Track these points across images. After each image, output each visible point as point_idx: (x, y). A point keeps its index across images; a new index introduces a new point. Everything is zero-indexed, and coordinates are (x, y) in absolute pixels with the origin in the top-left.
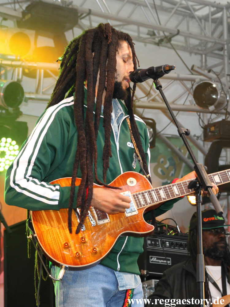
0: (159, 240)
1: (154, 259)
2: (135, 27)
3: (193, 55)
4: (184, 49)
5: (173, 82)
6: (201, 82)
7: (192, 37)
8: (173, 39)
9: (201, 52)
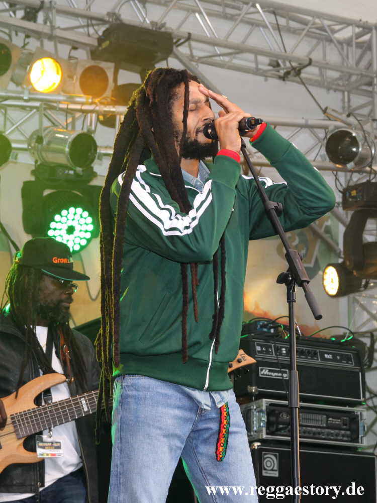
0: (273, 345)
1: (265, 371)
2: (251, 56)
3: (331, 92)
4: (319, 84)
5: (299, 130)
6: (336, 130)
7: (330, 69)
8: (303, 71)
9: (343, 88)
